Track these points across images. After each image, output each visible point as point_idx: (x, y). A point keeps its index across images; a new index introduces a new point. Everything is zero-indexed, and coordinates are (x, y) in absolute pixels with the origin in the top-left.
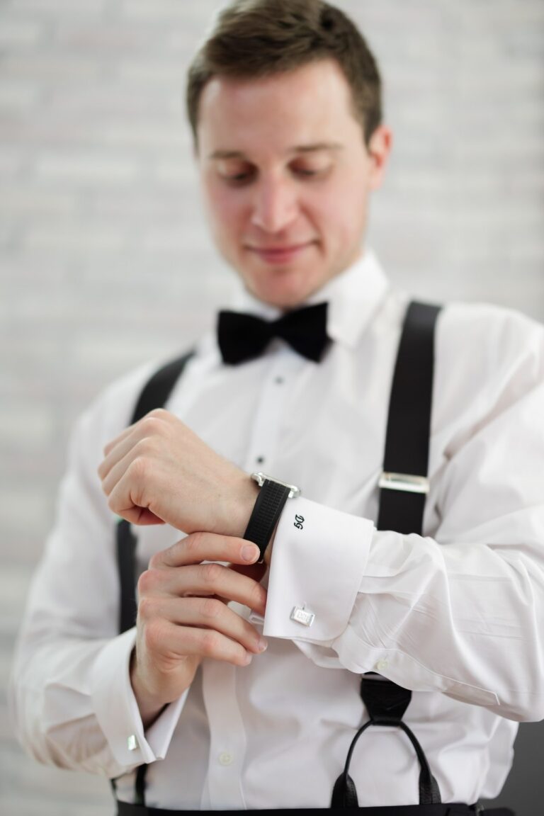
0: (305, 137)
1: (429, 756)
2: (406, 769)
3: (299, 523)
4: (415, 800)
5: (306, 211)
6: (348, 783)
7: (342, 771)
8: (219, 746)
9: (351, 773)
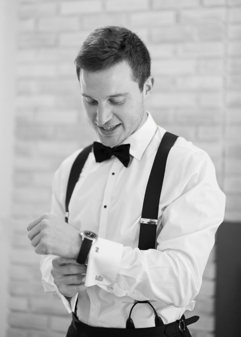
0: (113, 92)
1: (157, 312)
2: (151, 315)
3: (97, 250)
4: (154, 325)
5: (115, 115)
6: (131, 321)
7: (128, 317)
8: (92, 306)
9: (131, 317)
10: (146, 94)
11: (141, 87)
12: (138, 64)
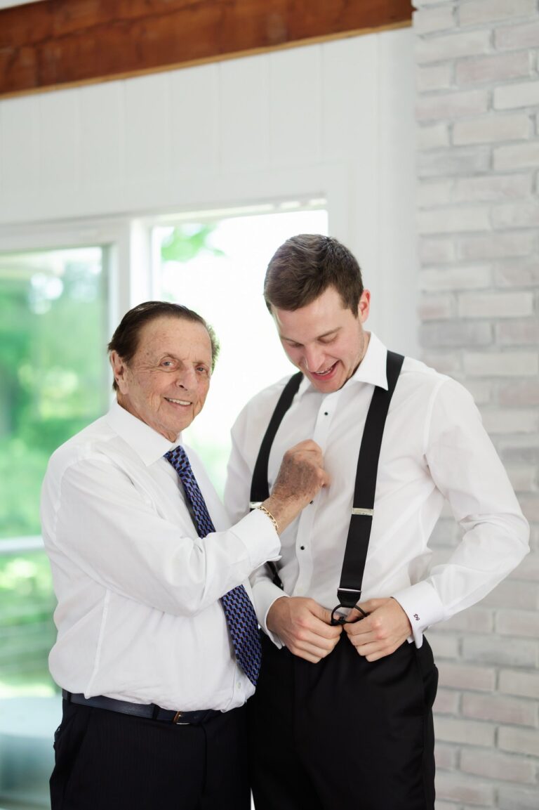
10: (362, 314)
11: (355, 312)
12: (347, 286)
